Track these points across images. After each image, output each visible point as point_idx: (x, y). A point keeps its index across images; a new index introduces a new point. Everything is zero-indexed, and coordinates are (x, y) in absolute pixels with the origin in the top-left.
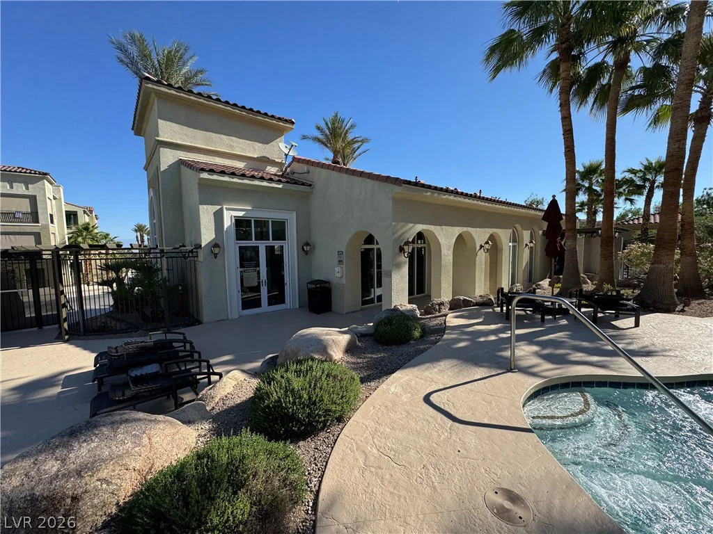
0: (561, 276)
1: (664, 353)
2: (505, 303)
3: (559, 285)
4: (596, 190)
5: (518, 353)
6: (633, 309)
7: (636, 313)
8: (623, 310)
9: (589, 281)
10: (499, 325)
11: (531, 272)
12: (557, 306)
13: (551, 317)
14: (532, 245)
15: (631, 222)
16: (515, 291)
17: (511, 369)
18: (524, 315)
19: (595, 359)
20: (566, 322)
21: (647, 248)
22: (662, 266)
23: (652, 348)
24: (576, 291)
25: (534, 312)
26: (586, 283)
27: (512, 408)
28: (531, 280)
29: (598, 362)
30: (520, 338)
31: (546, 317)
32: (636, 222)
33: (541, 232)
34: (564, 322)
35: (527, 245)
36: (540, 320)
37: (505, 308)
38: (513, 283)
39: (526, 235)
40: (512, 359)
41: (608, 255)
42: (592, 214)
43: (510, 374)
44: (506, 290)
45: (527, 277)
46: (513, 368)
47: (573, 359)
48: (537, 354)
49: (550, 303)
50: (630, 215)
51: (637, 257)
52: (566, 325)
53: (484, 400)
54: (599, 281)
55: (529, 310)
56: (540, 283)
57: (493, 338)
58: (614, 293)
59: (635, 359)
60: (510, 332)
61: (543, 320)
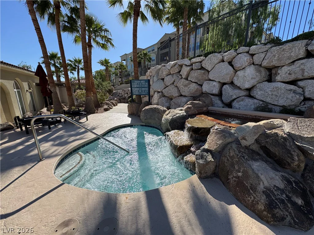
0: (53, 106)
1: (97, 127)
2: (23, 125)
3: (53, 110)
4: (58, 66)
5: (42, 149)
6: (85, 114)
7: (86, 115)
8: (81, 116)
9: (65, 107)
10: (23, 138)
11: (34, 106)
12: (55, 120)
13: (53, 126)
14: (31, 91)
15: (74, 82)
16: (27, 117)
17: (41, 160)
18: (38, 129)
19: (78, 137)
20: (61, 126)
21: (82, 92)
22: (89, 98)
23: (94, 127)
24: (62, 111)
25: (43, 125)
26: (64, 107)
27: (49, 179)
28: (35, 110)
29: (80, 138)
30: (41, 141)
31: (51, 126)
32: (76, 82)
33: (34, 84)
34: (60, 126)
35: (27, 91)
36: (48, 129)
37: (24, 128)
38: (24, 113)
39: (25, 85)
40: (40, 154)
41: (70, 95)
42: (58, 77)
43: (41, 162)
44: (21, 117)
45: (32, 109)
46: (41, 158)
47: (70, 141)
48: (54, 145)
49: (51, 119)
50: (73, 79)
51: (80, 95)
52: (62, 127)
53: (28, 187)
54: (69, 106)
55: (40, 125)
56: (42, 110)
57: (21, 147)
58: (77, 110)
59: (93, 131)
60: (34, 139)
61: (50, 128)
